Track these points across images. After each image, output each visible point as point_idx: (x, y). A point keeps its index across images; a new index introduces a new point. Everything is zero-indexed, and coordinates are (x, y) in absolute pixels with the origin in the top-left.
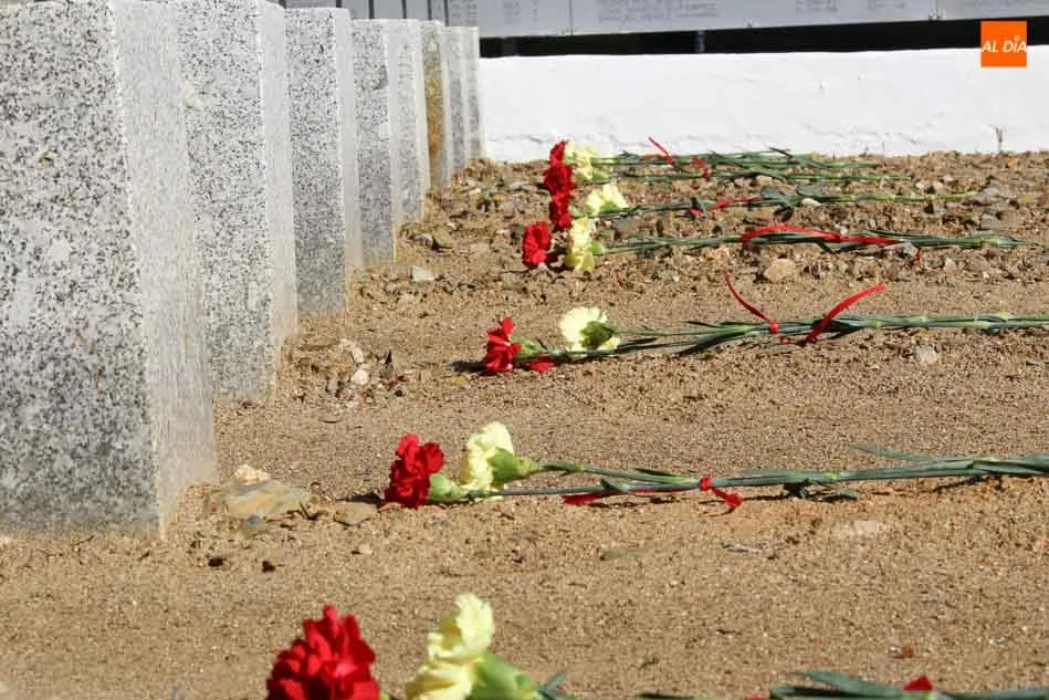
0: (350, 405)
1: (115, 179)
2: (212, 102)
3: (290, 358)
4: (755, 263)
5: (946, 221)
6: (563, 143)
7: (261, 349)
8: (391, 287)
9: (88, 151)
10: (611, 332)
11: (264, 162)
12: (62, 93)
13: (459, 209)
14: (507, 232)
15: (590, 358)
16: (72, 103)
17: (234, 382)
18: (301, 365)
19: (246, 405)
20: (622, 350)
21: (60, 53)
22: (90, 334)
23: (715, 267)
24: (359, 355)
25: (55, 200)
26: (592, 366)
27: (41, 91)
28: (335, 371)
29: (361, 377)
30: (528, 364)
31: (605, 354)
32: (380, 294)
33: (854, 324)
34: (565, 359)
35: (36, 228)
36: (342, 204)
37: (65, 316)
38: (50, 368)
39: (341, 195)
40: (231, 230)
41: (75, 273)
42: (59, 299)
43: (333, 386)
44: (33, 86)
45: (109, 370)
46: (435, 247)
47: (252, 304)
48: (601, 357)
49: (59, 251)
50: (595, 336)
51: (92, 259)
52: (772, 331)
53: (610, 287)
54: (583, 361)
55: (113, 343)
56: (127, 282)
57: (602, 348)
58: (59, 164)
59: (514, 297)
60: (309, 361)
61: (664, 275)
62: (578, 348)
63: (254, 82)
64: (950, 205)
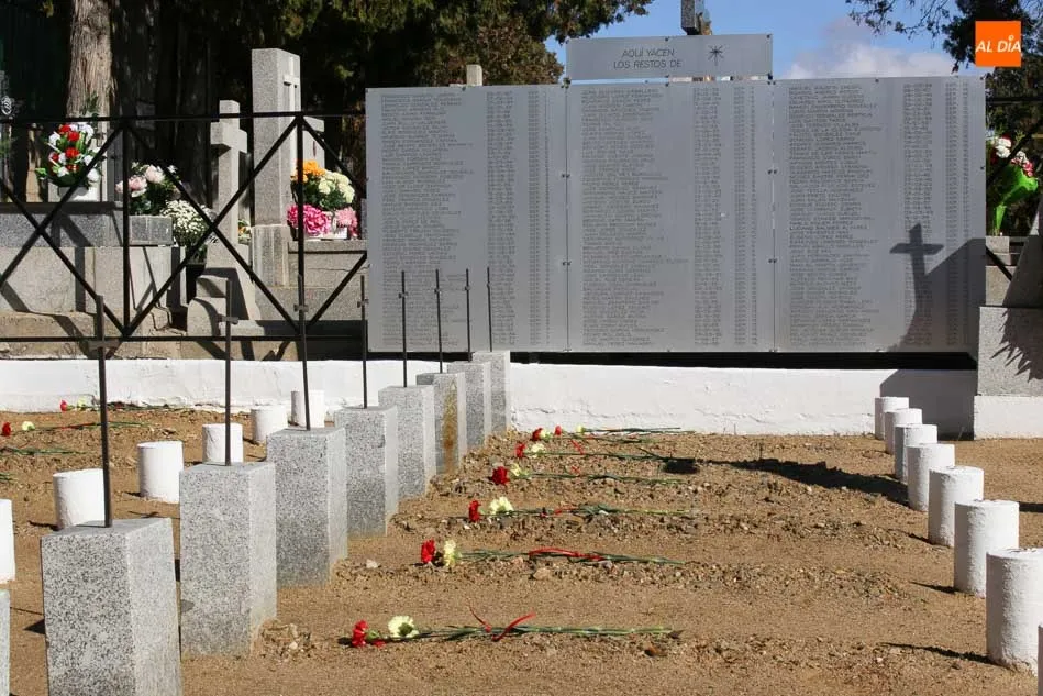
0: (286, 660)
1: (127, 608)
2: (228, 518)
3: (263, 634)
4: (532, 568)
5: (669, 527)
6: (540, 429)
7: (246, 632)
8: (353, 572)
9: (116, 596)
10: (411, 629)
11: (250, 547)
12: (106, 572)
13: (445, 491)
14: (446, 522)
15: (402, 641)
16: (110, 576)
17: (233, 647)
18: (268, 638)
19: (238, 658)
20: (417, 637)
21: (107, 555)
22: (114, 672)
23: (514, 568)
24: (295, 634)
25: (102, 616)
26: (401, 646)
27: (99, 571)
28: (282, 643)
29: (294, 645)
30: (375, 642)
31: (410, 639)
32: (347, 575)
33: (525, 630)
34: (390, 640)
35: (94, 627)
36: (329, 531)
37: (104, 664)
38: (98, 684)
39: (329, 527)
40: (235, 577)
41: (109, 646)
42: (102, 656)
43: (280, 649)
44: (95, 569)
45: (121, 687)
46: (408, 529)
47: (243, 611)
48: (407, 640)
49: (103, 636)
50: (405, 630)
51: (116, 640)
52: (487, 631)
53: (459, 578)
54: (398, 642)
55: (123, 675)
56: (130, 650)
57: (408, 636)
58: (104, 602)
59: (412, 580)
60: (271, 635)
61: (486, 572)
62: (396, 635)
63: (247, 510)
64: (674, 518)
